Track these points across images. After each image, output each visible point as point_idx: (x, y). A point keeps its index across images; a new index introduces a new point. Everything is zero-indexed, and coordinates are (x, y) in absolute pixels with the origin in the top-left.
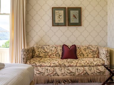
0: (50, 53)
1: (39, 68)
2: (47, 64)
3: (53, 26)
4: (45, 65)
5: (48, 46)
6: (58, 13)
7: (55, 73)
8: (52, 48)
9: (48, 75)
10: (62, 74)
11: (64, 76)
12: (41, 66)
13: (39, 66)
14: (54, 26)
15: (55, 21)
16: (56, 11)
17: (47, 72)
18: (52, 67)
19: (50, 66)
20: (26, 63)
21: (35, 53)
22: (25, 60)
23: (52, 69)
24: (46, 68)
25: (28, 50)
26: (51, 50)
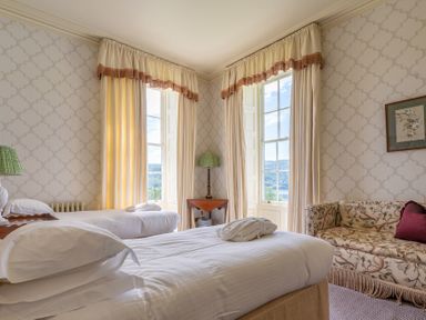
0: (381, 222)
1: (342, 250)
2: (363, 246)
3: (388, 151)
4: (359, 246)
5: (377, 203)
6: (405, 117)
7: (384, 271)
8: (388, 207)
9: (364, 273)
10: (410, 281)
11: (414, 286)
12: (347, 247)
13: (343, 246)
14: (393, 151)
15: (395, 138)
16: (397, 112)
17: (363, 265)
18: (378, 255)
19: (371, 252)
20: (315, 235)
21: (341, 219)
22: (312, 228)
23: (378, 259)
24: (362, 254)
25: (321, 209)
26: (385, 214)
